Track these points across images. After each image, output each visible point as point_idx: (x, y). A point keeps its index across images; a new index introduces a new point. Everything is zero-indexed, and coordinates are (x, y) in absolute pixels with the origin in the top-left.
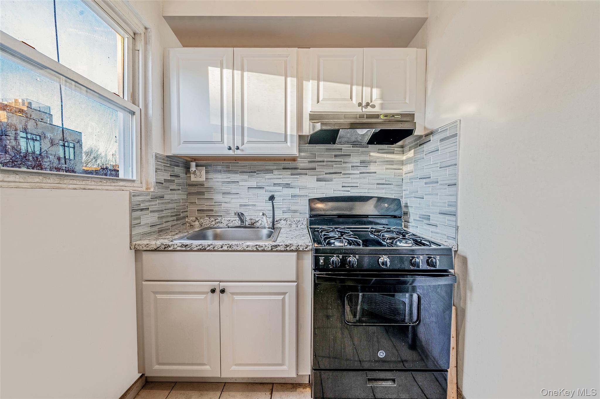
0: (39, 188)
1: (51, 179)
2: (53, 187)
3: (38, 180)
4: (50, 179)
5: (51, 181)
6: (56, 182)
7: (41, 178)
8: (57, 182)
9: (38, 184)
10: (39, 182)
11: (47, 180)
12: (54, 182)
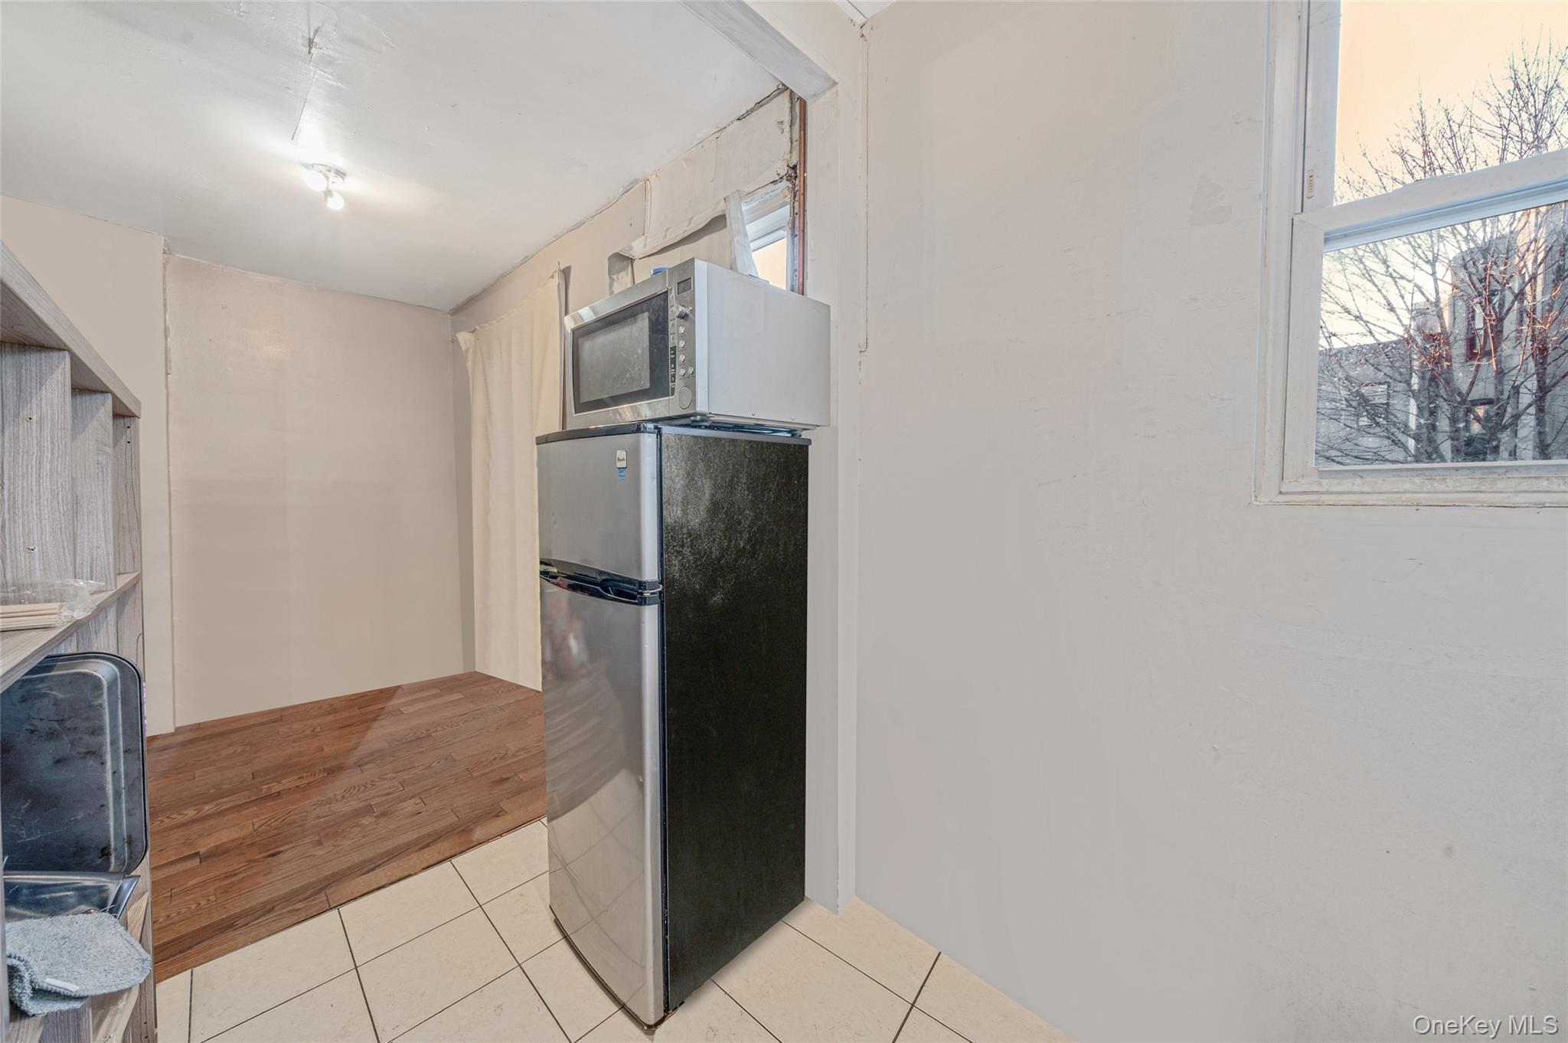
0: (1410, 504)
1: (1448, 480)
2: (1452, 502)
3: (1407, 486)
4: (1446, 483)
5: (1448, 486)
6: (1464, 488)
7: (1417, 480)
8: (1469, 489)
9: (1409, 495)
10: (1412, 490)
11: (1436, 485)
12: (1458, 489)
